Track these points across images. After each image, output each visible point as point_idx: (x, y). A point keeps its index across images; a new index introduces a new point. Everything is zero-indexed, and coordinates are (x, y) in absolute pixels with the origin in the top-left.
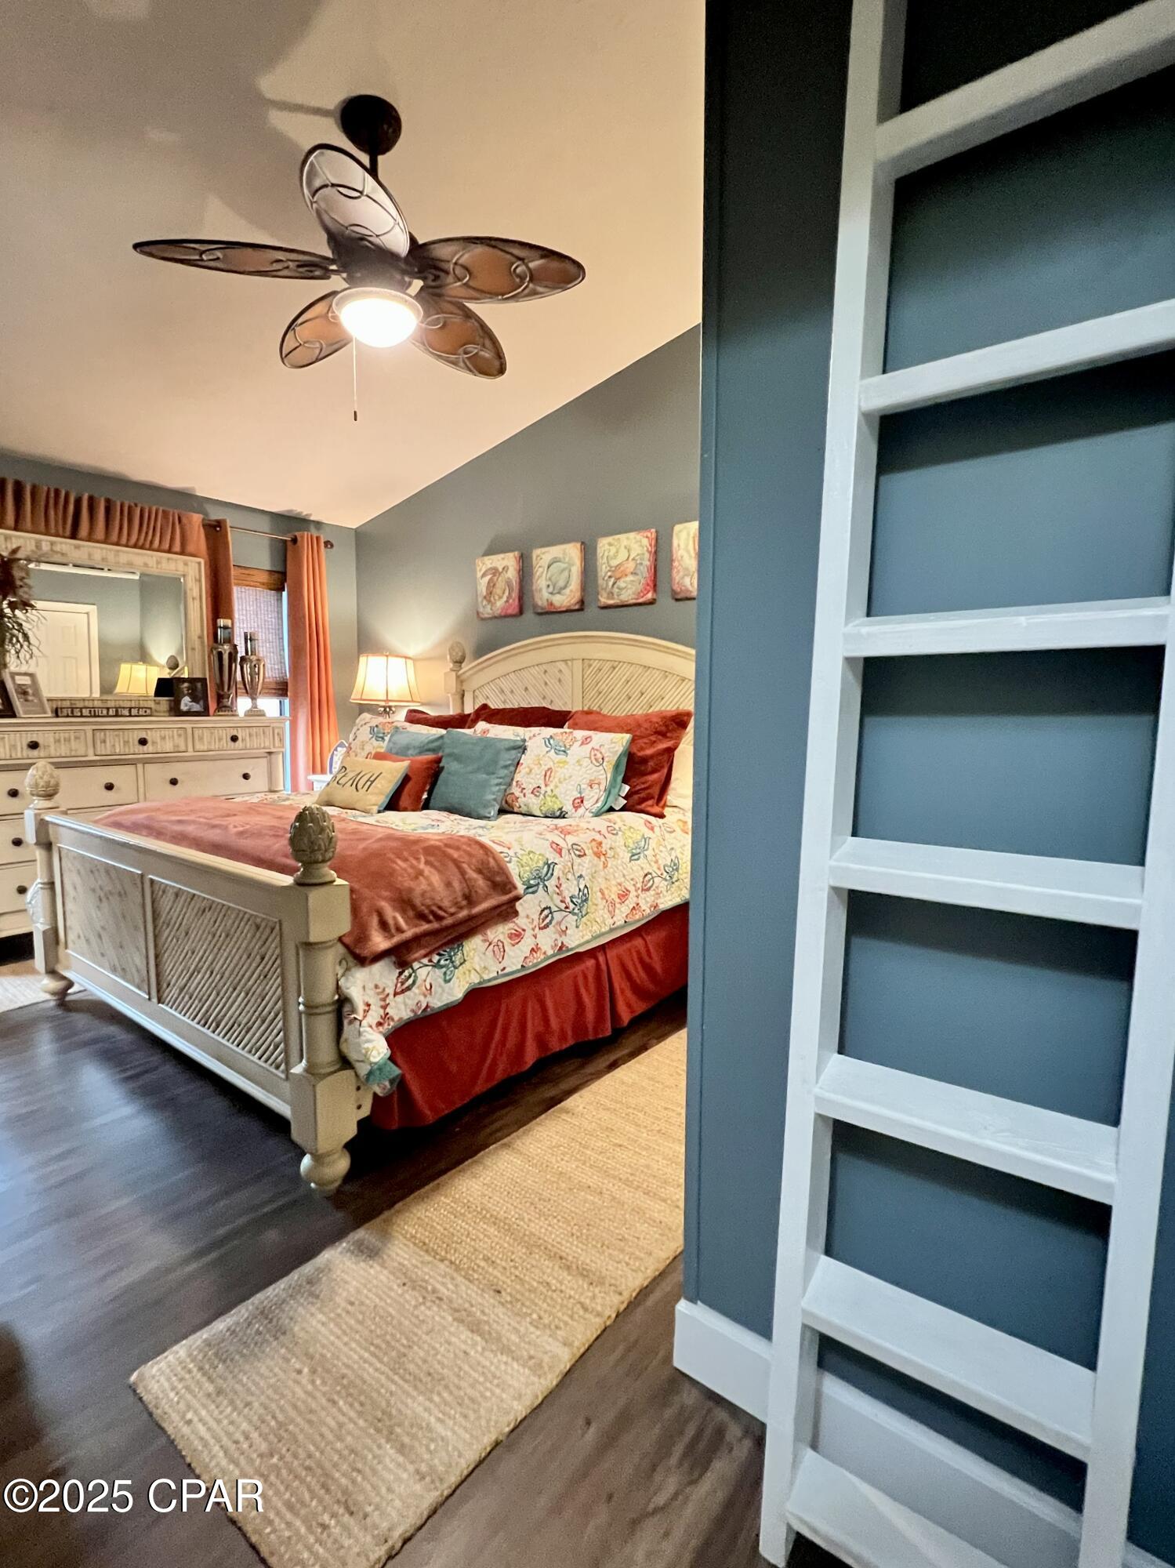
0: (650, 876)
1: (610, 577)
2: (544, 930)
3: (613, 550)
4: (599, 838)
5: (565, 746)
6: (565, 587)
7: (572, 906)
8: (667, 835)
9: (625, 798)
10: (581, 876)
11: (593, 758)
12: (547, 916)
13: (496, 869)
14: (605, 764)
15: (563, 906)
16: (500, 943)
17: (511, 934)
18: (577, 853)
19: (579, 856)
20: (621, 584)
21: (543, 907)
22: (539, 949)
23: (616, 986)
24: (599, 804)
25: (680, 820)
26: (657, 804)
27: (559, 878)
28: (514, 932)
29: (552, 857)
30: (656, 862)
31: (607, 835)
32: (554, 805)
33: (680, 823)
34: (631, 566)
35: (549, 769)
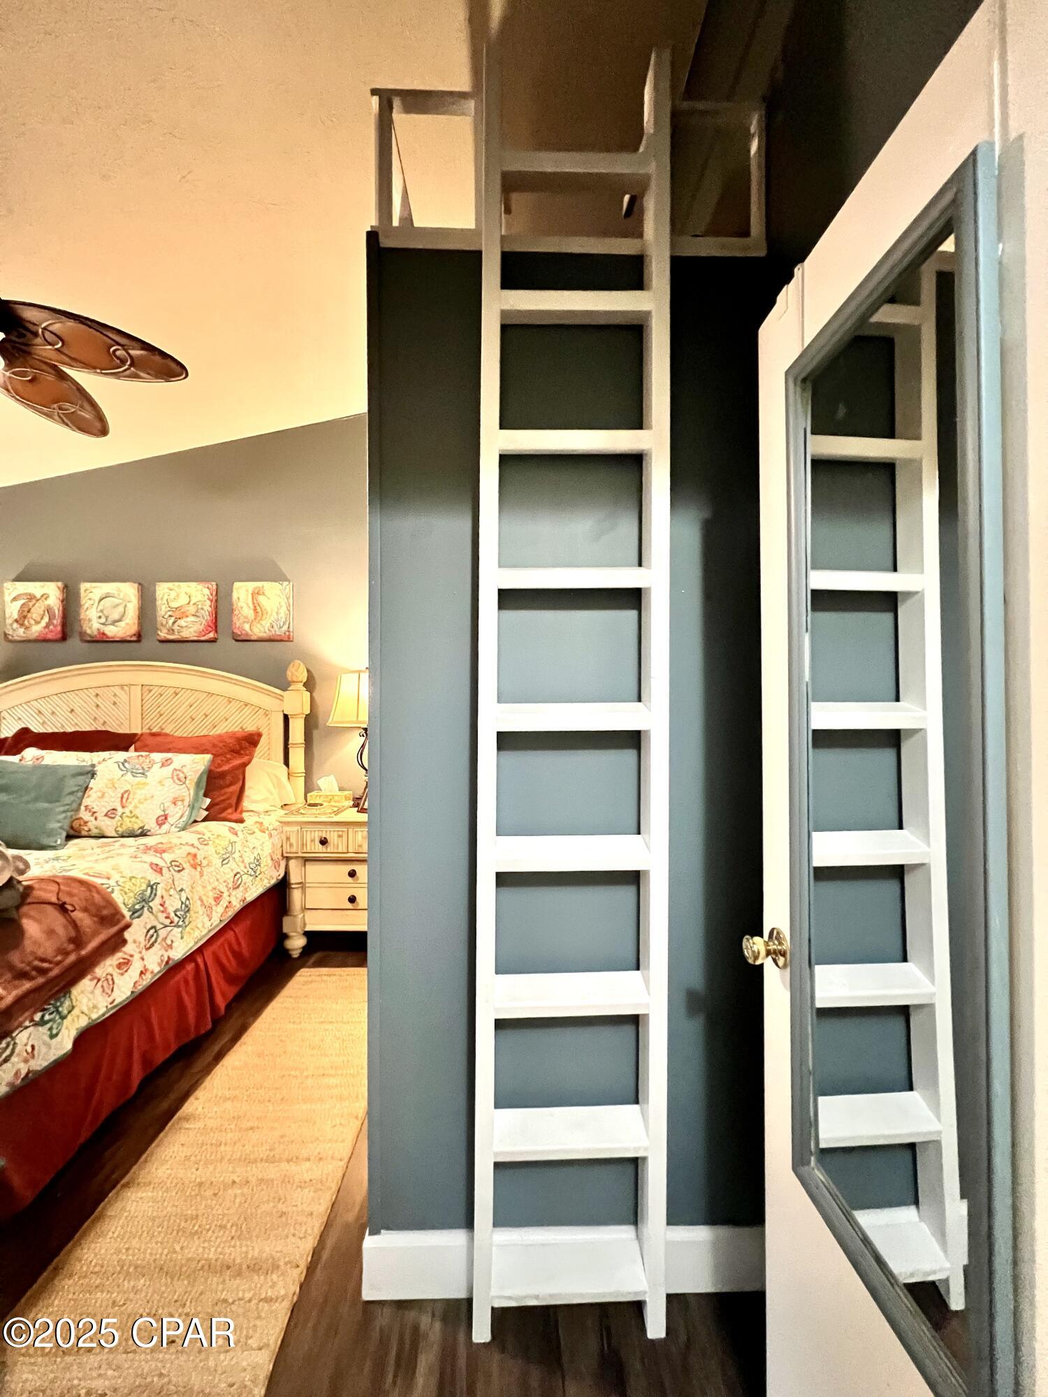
0: (238, 875)
1: (170, 616)
2: (151, 950)
3: (173, 594)
4: (193, 851)
5: (143, 768)
6: (119, 620)
7: (176, 919)
8: (249, 837)
9: (207, 809)
10: (182, 890)
11: (175, 778)
12: (152, 936)
13: (102, 903)
14: (187, 782)
15: (167, 922)
16: (109, 977)
17: (120, 964)
18: (177, 869)
19: (179, 871)
20: (182, 622)
21: (148, 928)
22: (146, 970)
23: (213, 980)
24: (184, 819)
25: (256, 822)
26: (236, 810)
27: (162, 897)
28: (122, 961)
29: (154, 878)
30: (243, 862)
31: (200, 846)
32: (129, 824)
33: (258, 825)
34: (192, 609)
35: (126, 792)
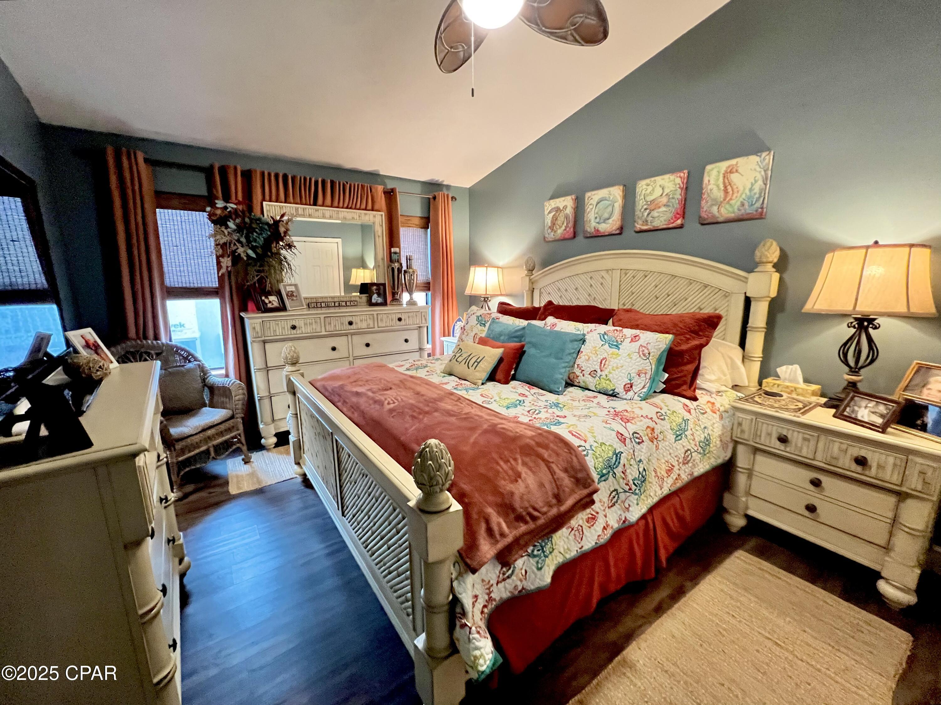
0: (689, 452)
1: (646, 209)
2: (613, 509)
3: (650, 189)
4: (652, 424)
5: (617, 341)
6: (608, 219)
7: (634, 487)
8: (701, 417)
9: (664, 383)
10: (640, 461)
11: (641, 353)
12: (614, 497)
13: (578, 467)
14: (650, 358)
15: (627, 488)
16: (580, 527)
17: (589, 518)
18: (637, 440)
19: (639, 443)
20: (655, 214)
21: (612, 490)
22: (608, 526)
23: (659, 536)
24: (645, 390)
25: (708, 402)
26: (690, 387)
27: (624, 465)
28: (590, 516)
29: (619, 448)
30: (694, 440)
31: (657, 420)
32: (605, 385)
33: (710, 405)
34: (664, 200)
35: (603, 359)
